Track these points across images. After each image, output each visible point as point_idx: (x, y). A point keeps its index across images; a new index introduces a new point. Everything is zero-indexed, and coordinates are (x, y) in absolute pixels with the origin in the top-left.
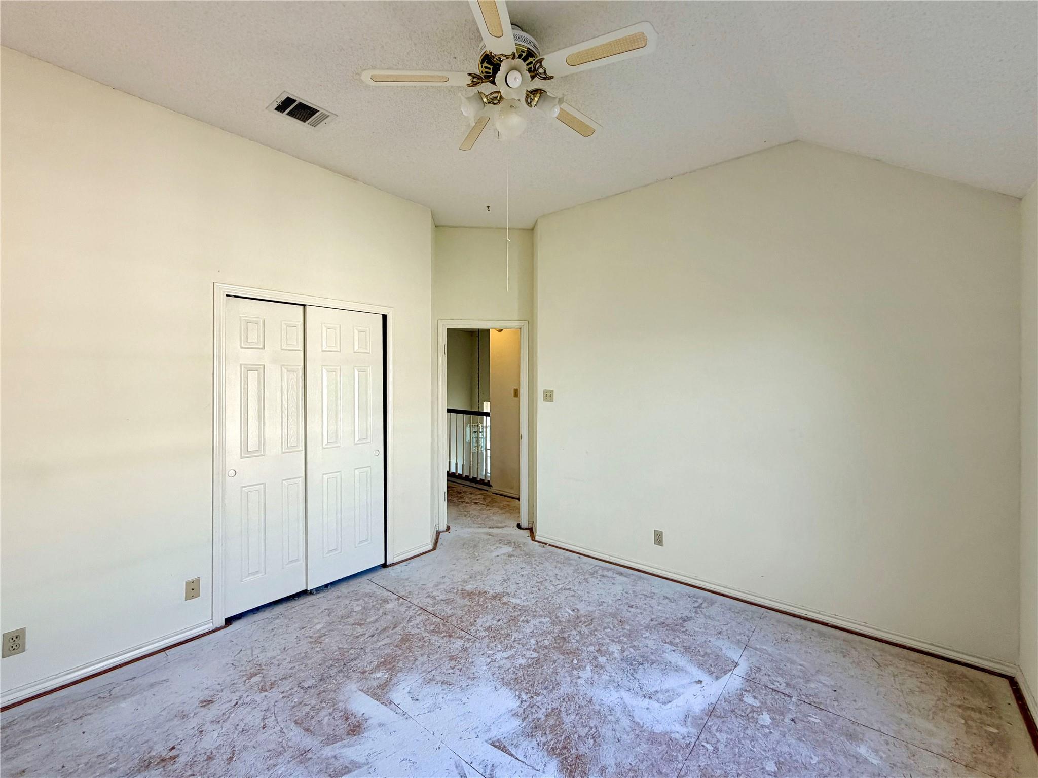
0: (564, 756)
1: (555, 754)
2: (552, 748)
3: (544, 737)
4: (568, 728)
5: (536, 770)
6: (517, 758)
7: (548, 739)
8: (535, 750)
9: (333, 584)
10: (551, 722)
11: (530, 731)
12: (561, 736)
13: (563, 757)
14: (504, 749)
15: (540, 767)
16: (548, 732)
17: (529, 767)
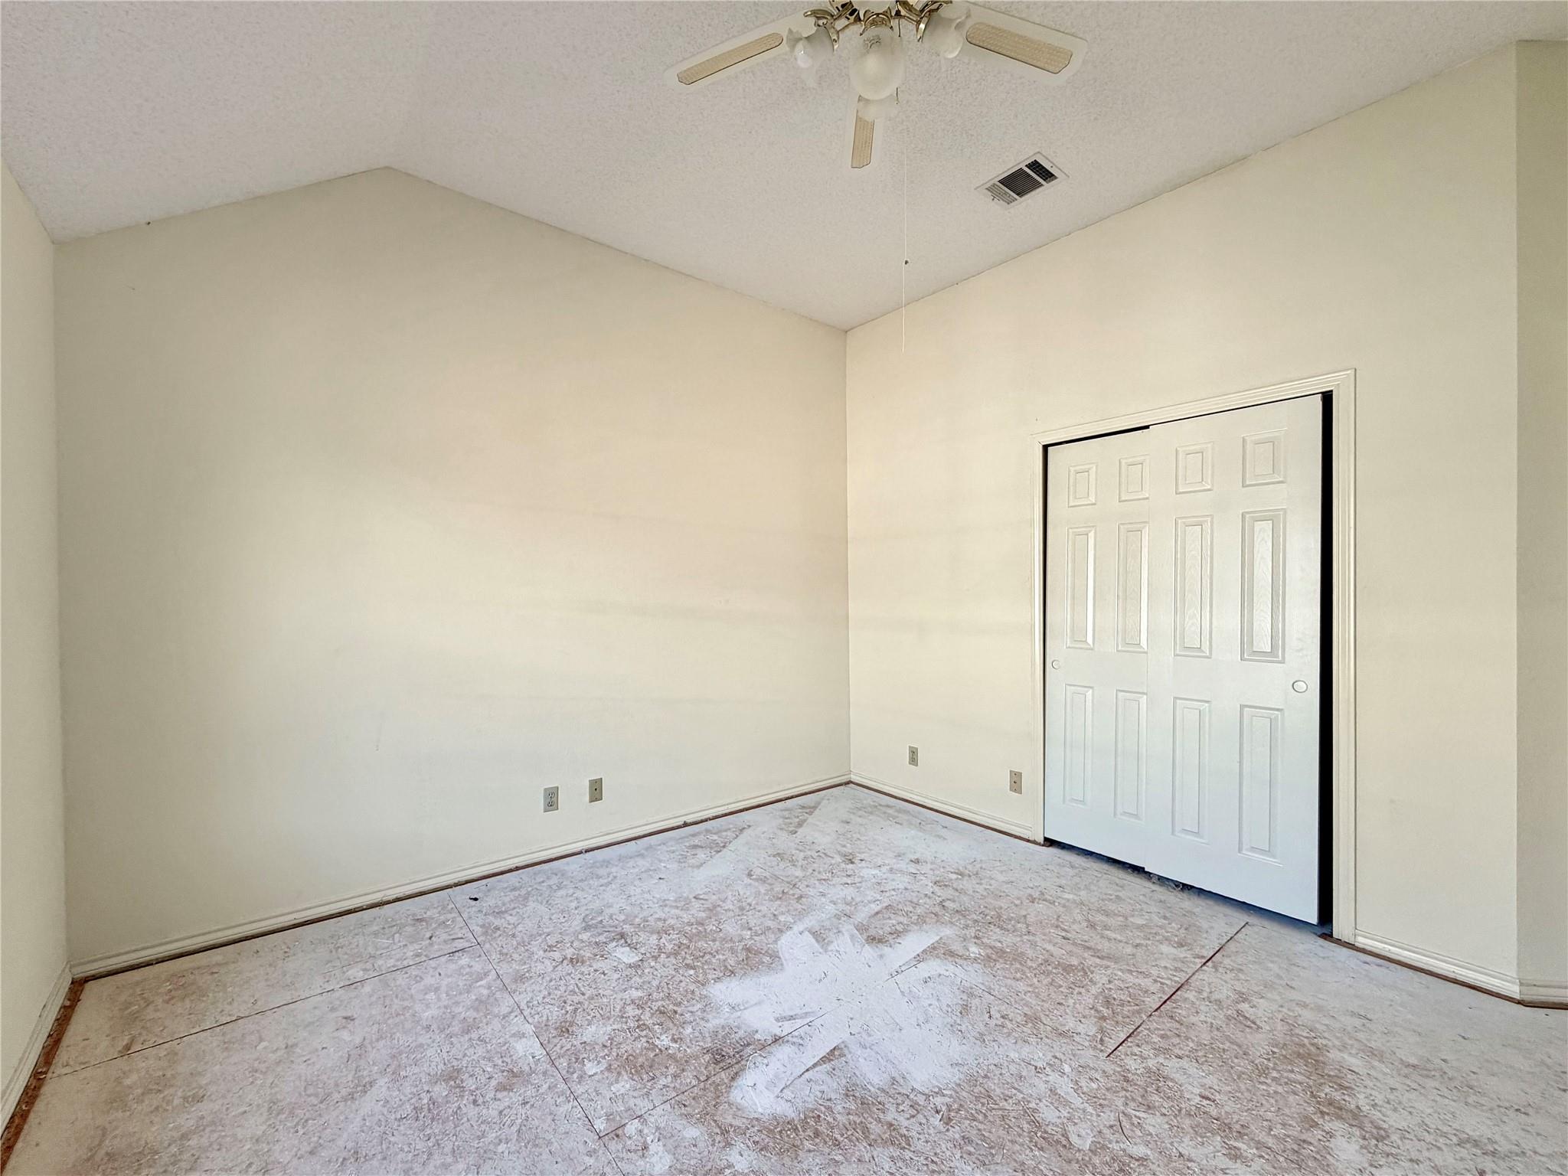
0: (800, 1129)
1: (805, 1118)
2: (819, 1116)
3: (841, 1110)
4: (859, 1150)
5: (784, 1088)
6: (808, 1070)
7: (837, 1116)
8: (819, 1095)
9: (1201, 892)
10: (875, 1128)
11: (857, 1094)
12: (842, 1135)
13: (798, 1126)
14: (827, 1059)
15: (788, 1094)
16: (851, 1117)
17: (789, 1082)
